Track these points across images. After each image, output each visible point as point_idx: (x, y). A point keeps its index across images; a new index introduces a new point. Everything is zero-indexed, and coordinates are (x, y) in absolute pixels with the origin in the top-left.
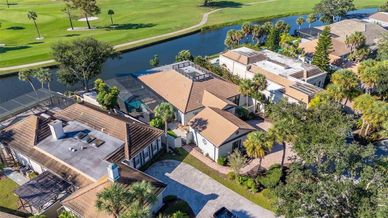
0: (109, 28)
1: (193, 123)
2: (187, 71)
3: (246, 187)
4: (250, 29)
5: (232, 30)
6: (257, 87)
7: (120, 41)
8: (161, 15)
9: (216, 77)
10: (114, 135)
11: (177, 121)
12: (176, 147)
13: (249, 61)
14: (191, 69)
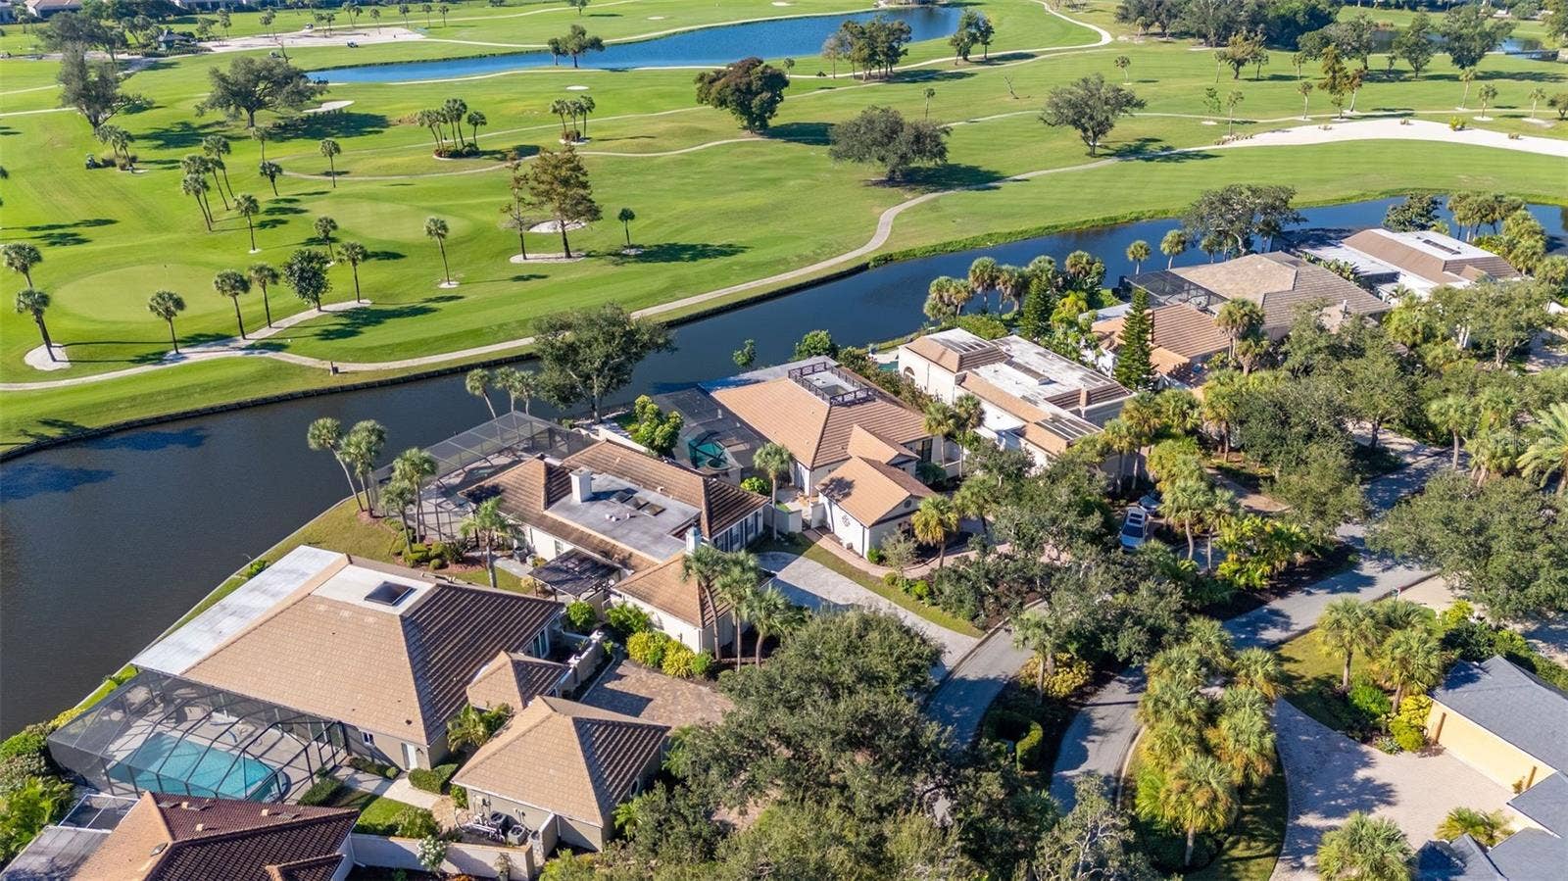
0: (618, 256)
1: (827, 486)
2: (819, 384)
3: (915, 597)
4: (990, 276)
5: (942, 278)
6: (961, 424)
7: (652, 298)
8: (759, 214)
9: (883, 397)
10: (681, 498)
11: (795, 487)
12: (791, 530)
13: (963, 363)
14: (828, 378)
